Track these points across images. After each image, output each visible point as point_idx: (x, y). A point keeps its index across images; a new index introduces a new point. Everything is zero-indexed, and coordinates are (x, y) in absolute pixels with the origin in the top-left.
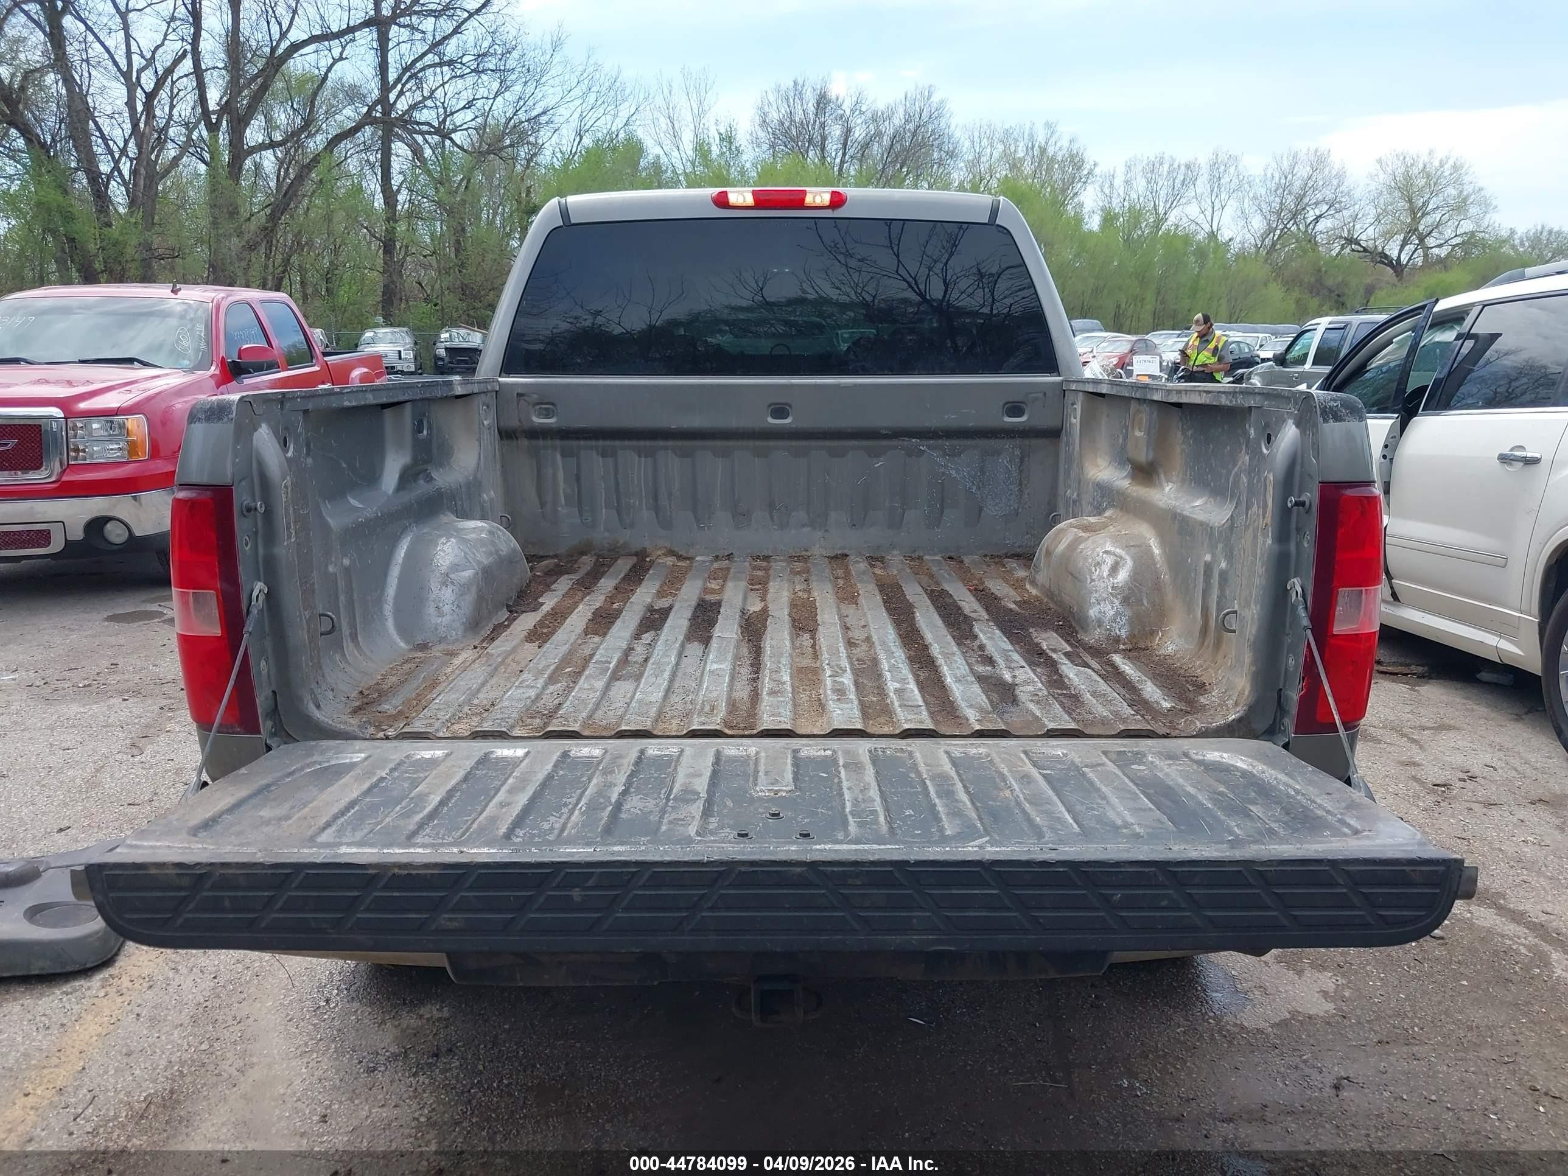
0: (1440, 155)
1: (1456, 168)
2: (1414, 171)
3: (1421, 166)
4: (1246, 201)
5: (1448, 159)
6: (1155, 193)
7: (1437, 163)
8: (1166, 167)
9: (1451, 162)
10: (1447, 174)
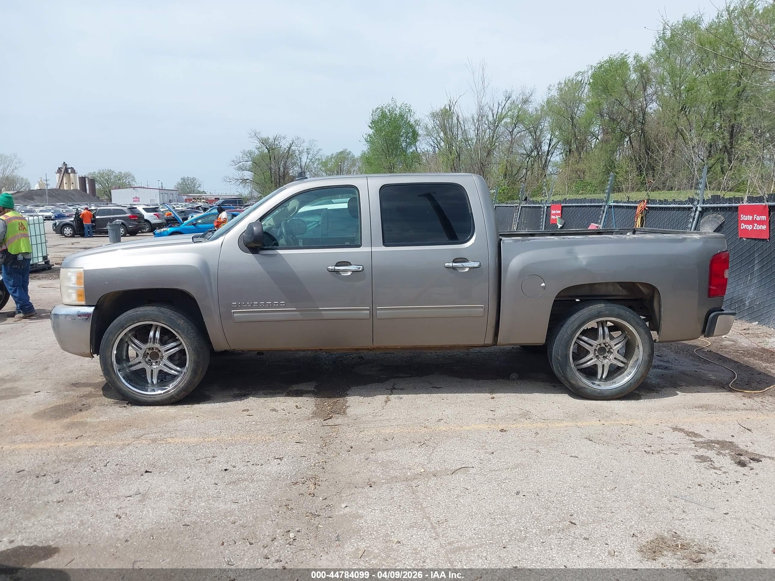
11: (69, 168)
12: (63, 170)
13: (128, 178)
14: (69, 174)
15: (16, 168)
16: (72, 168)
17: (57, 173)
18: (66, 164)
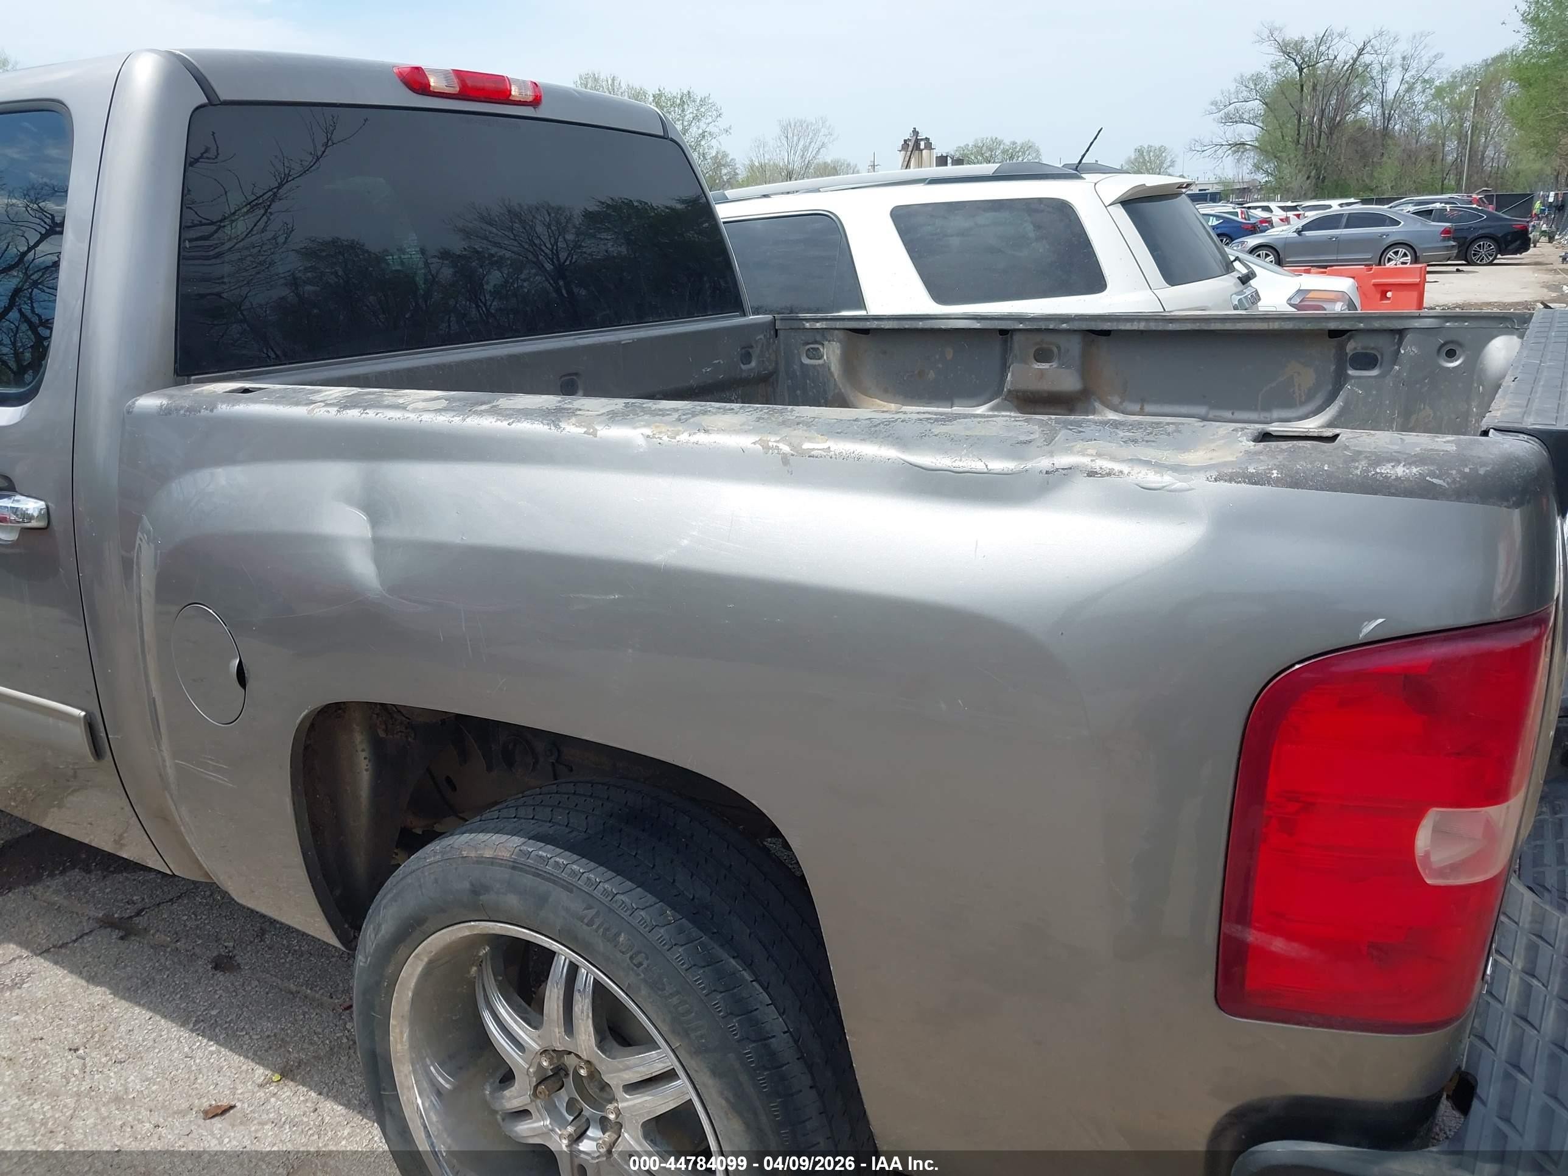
11: (922, 139)
12: (911, 144)
13: (1027, 153)
14: (922, 150)
15: (823, 145)
16: (927, 139)
17: (900, 151)
18: (918, 133)
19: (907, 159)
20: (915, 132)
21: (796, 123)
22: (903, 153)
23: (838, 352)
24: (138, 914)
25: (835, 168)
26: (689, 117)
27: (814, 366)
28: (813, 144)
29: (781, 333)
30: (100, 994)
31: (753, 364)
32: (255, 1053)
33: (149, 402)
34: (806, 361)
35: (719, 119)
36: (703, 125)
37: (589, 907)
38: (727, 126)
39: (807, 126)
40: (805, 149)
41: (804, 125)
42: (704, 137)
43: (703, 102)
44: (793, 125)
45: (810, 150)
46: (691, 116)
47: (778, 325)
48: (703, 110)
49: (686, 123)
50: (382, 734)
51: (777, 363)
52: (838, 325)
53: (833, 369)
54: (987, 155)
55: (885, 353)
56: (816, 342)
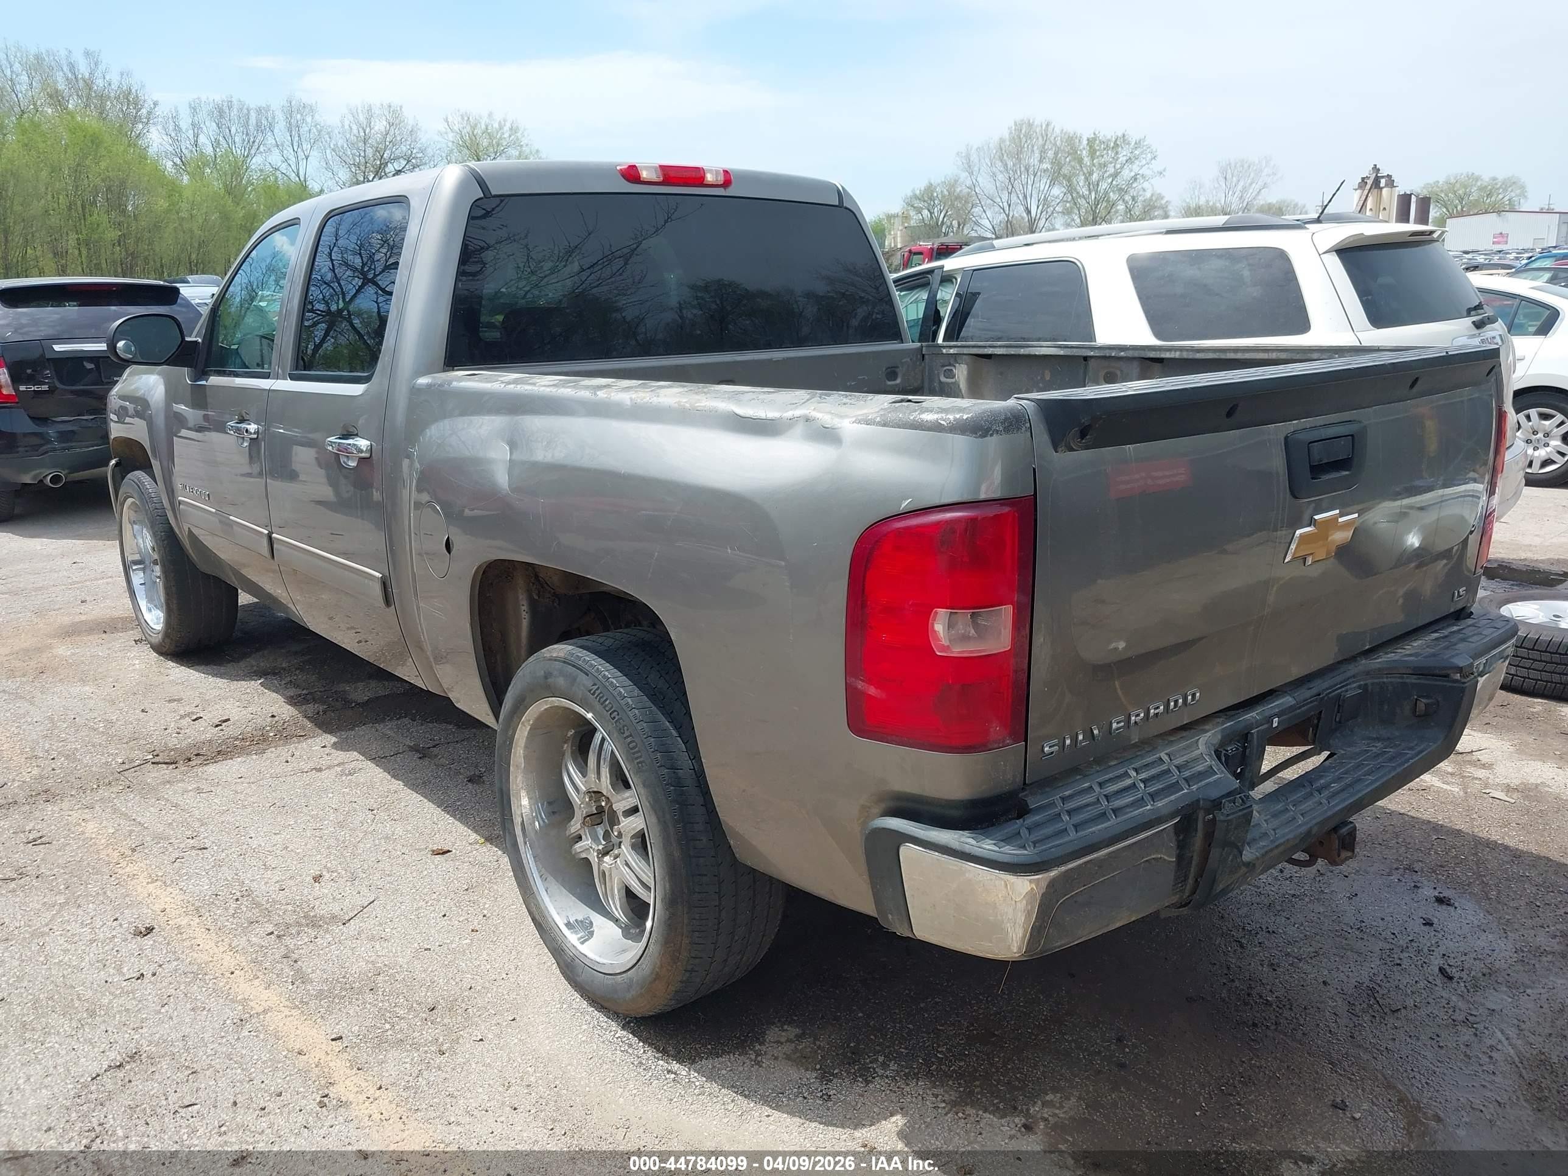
0: (498, 117)
1: (514, 130)
2: (478, 131)
3: (483, 127)
4: (328, 151)
5: (505, 121)
6: (229, 138)
7: (496, 125)
8: (235, 112)
9: (508, 125)
10: (506, 135)
11: (1383, 177)
12: (1370, 182)
13: (1509, 189)
14: (1381, 188)
15: (1265, 186)
16: (1389, 176)
17: (1356, 190)
18: (1379, 170)
19: (1364, 198)
20: (1376, 169)
21: (1236, 164)
22: (1359, 191)
23: (965, 373)
24: (434, 747)
25: (1280, 209)
26: (1122, 159)
27: (948, 384)
28: (1254, 185)
29: (926, 357)
30: (398, 785)
31: (898, 381)
32: (474, 828)
33: (423, 381)
34: (943, 379)
35: (1153, 161)
36: (1135, 168)
37: (595, 684)
38: (1160, 169)
39: (1249, 166)
40: (1245, 190)
41: (1246, 166)
42: (1136, 179)
43: (1138, 144)
44: (1233, 165)
45: (1251, 191)
46: (1125, 158)
47: (924, 351)
48: (1137, 152)
49: (1118, 166)
50: (536, 597)
51: (923, 382)
52: (966, 351)
53: (961, 386)
54: (1461, 192)
55: (1001, 374)
56: (950, 365)
